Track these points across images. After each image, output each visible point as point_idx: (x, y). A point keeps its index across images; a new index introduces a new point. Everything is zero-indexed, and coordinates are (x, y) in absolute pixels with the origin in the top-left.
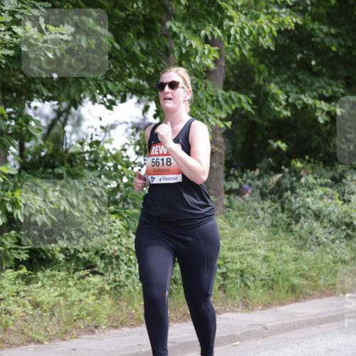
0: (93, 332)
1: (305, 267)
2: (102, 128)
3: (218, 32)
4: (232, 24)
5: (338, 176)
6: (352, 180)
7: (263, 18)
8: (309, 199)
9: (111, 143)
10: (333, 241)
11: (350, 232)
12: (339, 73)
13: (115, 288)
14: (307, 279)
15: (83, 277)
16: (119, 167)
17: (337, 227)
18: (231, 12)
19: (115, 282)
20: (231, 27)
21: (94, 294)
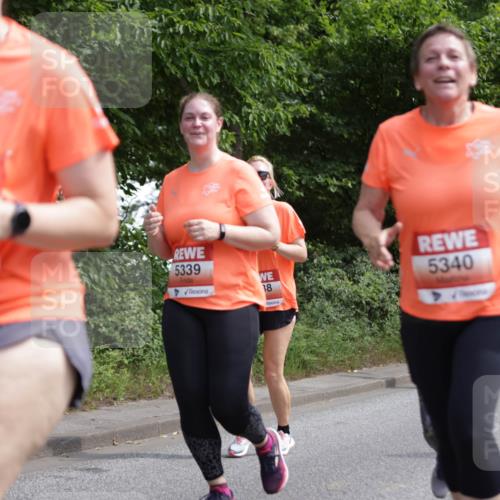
0: (111, 404)
1: (316, 344)
2: (123, 208)
3: (237, 118)
4: (250, 111)
5: (349, 258)
6: (362, 261)
7: (279, 106)
8: (320, 280)
9: (131, 224)
10: (343, 319)
11: (359, 311)
12: (351, 160)
13: (133, 361)
14: (317, 356)
15: (103, 351)
16: (139, 246)
17: (347, 305)
18: (249, 100)
19: (134, 356)
20: (249, 113)
21: (113, 368)
